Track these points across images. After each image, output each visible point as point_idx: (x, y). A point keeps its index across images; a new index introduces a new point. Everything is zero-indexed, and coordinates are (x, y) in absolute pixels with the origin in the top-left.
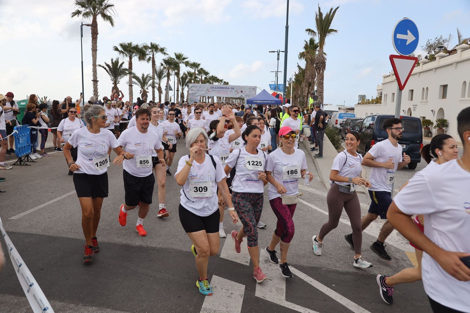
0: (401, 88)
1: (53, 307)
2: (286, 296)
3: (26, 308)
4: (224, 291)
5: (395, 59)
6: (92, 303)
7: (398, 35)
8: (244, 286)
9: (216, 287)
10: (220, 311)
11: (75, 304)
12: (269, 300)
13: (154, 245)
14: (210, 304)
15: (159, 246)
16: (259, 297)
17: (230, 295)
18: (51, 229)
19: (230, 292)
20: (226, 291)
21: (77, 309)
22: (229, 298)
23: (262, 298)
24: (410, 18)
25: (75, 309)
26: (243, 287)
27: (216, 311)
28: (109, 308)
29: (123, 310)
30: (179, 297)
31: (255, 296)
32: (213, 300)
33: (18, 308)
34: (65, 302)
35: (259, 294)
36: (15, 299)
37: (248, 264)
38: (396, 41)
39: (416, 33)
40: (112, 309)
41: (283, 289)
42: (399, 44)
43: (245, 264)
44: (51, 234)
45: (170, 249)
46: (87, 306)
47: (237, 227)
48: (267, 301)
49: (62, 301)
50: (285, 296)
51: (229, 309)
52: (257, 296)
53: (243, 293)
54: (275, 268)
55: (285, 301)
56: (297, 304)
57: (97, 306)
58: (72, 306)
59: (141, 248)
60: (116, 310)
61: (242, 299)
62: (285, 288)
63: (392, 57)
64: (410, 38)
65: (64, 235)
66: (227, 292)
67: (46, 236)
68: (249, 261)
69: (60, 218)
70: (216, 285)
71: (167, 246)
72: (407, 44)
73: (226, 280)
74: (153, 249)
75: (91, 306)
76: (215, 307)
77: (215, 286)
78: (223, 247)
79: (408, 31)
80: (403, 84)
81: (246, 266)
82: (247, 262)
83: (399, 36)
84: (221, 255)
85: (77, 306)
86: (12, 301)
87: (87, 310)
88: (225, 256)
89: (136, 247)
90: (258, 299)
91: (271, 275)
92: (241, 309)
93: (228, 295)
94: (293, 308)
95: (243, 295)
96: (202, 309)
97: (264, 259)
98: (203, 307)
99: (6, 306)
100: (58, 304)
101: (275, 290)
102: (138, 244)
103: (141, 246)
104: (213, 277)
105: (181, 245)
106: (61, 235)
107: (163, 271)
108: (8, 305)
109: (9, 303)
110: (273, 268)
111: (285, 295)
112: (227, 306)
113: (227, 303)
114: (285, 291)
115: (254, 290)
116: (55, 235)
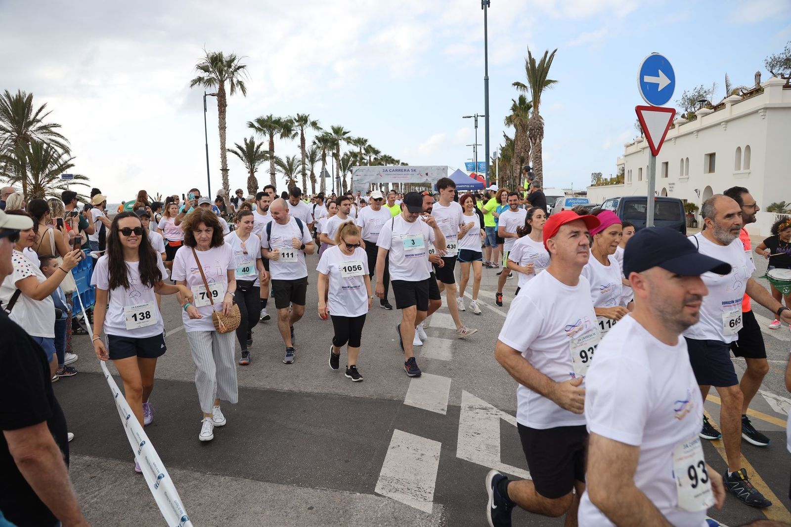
0: (655, 152)
1: (172, 476)
2: (502, 457)
3: (135, 478)
4: (411, 451)
5: (643, 112)
6: (225, 472)
7: (645, 76)
8: (440, 444)
9: (399, 446)
10: (406, 479)
11: (201, 472)
12: (478, 462)
13: (309, 390)
14: (391, 470)
15: (316, 391)
16: (463, 458)
17: (420, 457)
18: (168, 370)
19: (420, 452)
20: (414, 452)
21: (203, 479)
22: (418, 461)
23: (466, 459)
24: (661, 54)
25: (201, 479)
26: (437, 446)
27: (401, 480)
28: (248, 478)
29: (268, 481)
30: (347, 461)
31: (457, 458)
32: (395, 465)
33: (125, 478)
34: (188, 469)
35: (462, 454)
36: (121, 466)
37: (445, 413)
38: (643, 85)
39: (670, 74)
40: (251, 479)
41: (496, 446)
42: (648, 90)
43: (440, 413)
44: (168, 377)
45: (332, 394)
46: (217, 475)
47: (428, 360)
48: (474, 464)
49: (184, 468)
50: (500, 457)
51: (419, 477)
52: (458, 457)
53: (439, 454)
54: (484, 417)
55: (500, 463)
56: (517, 467)
57: (230, 475)
58: (197, 475)
59: (290, 394)
60: (258, 480)
61: (438, 462)
62: (499, 445)
63: (639, 109)
64: (662, 81)
65: (185, 379)
66: (416, 453)
67: (160, 379)
68: (446, 409)
69: (180, 356)
70: (399, 444)
71: (327, 390)
72: (659, 90)
73: (413, 436)
74: (309, 395)
75: (223, 475)
76: (398, 475)
77: (397, 444)
78: (407, 389)
79: (659, 70)
80: (656, 147)
81: (442, 415)
82: (443, 410)
83: (648, 79)
84: (405, 400)
85: (204, 475)
86: (118, 467)
87: (218, 481)
88: (411, 402)
89: (284, 393)
90: (461, 461)
91: (479, 427)
92: (436, 476)
93: (418, 456)
94: (511, 473)
95: (438, 457)
96: (380, 478)
97: (468, 405)
98: (381, 474)
99: (111, 474)
100: (178, 472)
101: (485, 448)
102: (286, 389)
103: (292, 391)
104: (394, 432)
105: (348, 388)
106: (181, 379)
107: (323, 425)
108: (112, 473)
109: (114, 470)
110: (481, 417)
111: (499, 454)
112: (415, 473)
113: (415, 468)
114: (499, 449)
115: (454, 448)
116: (173, 378)
